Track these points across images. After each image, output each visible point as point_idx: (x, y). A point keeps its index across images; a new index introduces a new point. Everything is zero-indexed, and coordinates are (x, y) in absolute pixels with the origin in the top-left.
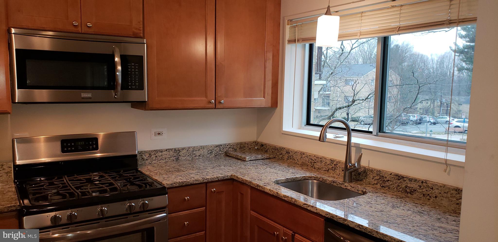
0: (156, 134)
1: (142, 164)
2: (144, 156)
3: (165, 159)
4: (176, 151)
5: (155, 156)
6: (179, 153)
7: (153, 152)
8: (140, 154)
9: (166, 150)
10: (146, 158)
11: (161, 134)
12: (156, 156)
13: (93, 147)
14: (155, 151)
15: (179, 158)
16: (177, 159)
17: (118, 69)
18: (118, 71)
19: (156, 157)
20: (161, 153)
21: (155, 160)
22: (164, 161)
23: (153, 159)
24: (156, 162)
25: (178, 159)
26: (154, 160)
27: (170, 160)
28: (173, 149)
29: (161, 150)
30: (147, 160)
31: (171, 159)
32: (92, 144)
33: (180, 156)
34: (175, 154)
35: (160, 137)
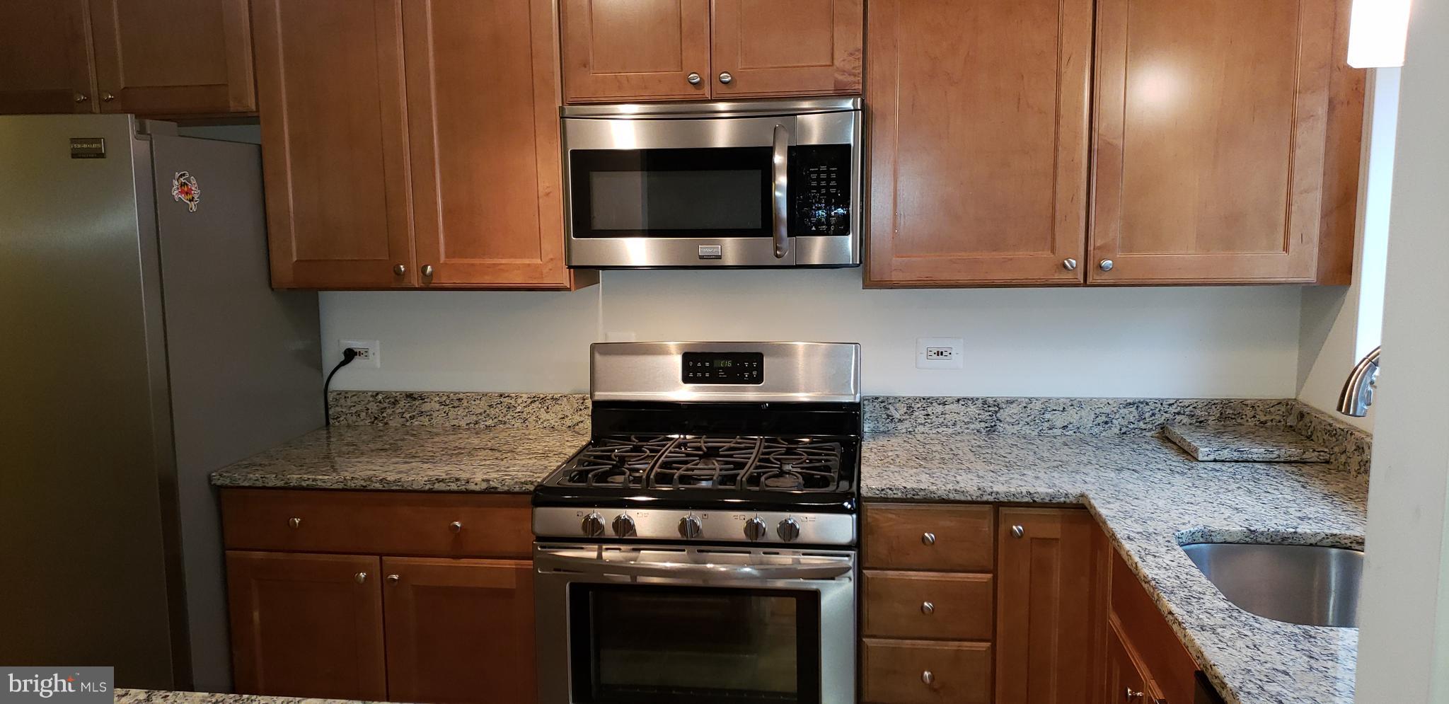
0: (932, 353)
1: (887, 429)
2: (892, 411)
3: (954, 425)
4: (989, 406)
5: (925, 412)
6: (996, 412)
7: (917, 401)
8: (884, 404)
9: (958, 401)
10: (897, 416)
11: (944, 354)
12: (928, 415)
13: (751, 375)
14: (924, 399)
15: (995, 425)
16: (991, 430)
17: (776, 182)
18: (779, 188)
19: (926, 417)
20: (941, 406)
21: (923, 425)
22: (950, 431)
23: (919, 421)
24: (926, 429)
25: (992, 429)
26: (922, 424)
27: (968, 428)
28: (977, 399)
29: (944, 398)
30: (900, 421)
31: (972, 426)
32: (750, 369)
33: (1001, 421)
34: (985, 416)
35: (941, 362)
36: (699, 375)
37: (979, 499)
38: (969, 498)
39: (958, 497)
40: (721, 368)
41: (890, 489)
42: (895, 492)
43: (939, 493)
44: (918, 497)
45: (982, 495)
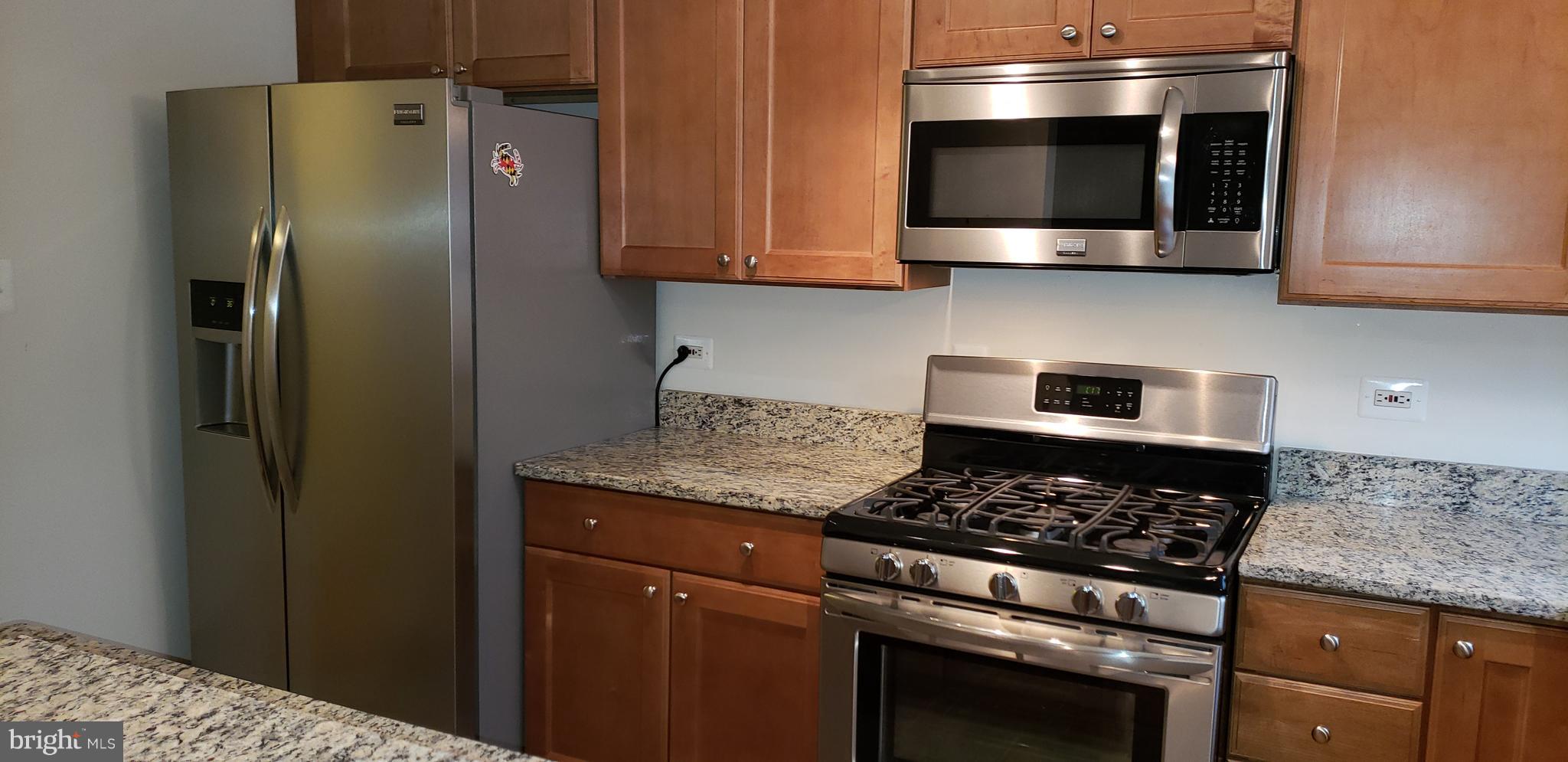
0: (1382, 398)
1: (1309, 494)
2: (1318, 469)
3: (1406, 496)
4: (1460, 476)
5: (1365, 476)
6: (1470, 484)
7: (1355, 459)
8: (1307, 460)
9: (1415, 464)
10: (1325, 477)
11: (1399, 400)
12: (1369, 479)
13: (1124, 407)
14: (1365, 458)
15: (1467, 502)
16: (1461, 508)
19: (1365, 482)
20: (1389, 469)
21: (1362, 492)
22: (1400, 504)
23: (1356, 486)
24: (1365, 498)
25: (1463, 507)
26: (1359, 491)
27: (1426, 503)
28: (1443, 465)
29: (1394, 459)
30: (1328, 484)
31: (1432, 500)
32: (1124, 400)
33: (1476, 497)
34: (1454, 488)
35: (1392, 410)
36: (1057, 402)
37: (1408, 597)
38: (1394, 595)
39: (1376, 591)
40: (1085, 396)
41: (1281, 570)
42: (1286, 574)
43: (1350, 583)
44: (1320, 584)
45: (1414, 592)
